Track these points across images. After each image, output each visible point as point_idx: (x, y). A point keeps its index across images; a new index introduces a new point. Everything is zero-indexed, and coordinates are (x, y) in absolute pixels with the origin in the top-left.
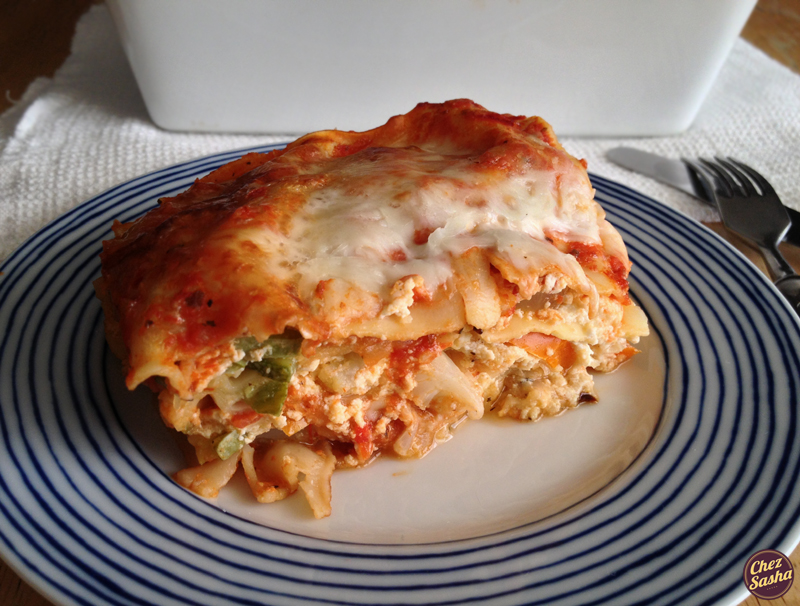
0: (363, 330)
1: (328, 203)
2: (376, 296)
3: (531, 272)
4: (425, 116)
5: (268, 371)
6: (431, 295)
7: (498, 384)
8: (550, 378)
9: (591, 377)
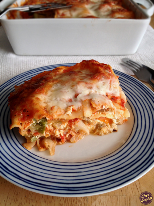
0: (60, 117)
1: (57, 87)
2: (64, 110)
3: (99, 105)
4: (84, 64)
5: (41, 125)
6: (76, 110)
7: (94, 127)
8: (107, 126)
9: (116, 126)
